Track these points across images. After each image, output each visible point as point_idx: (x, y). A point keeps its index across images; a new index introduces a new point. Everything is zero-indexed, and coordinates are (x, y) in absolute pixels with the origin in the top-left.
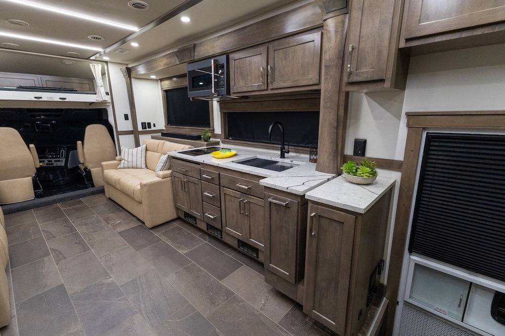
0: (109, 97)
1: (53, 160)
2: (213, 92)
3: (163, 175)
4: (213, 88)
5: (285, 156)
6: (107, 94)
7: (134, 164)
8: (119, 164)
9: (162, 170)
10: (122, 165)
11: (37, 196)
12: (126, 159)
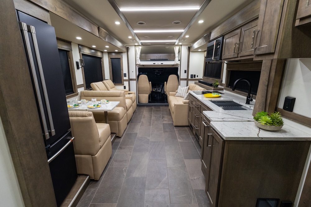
0: (179, 62)
1: (158, 89)
2: (213, 59)
3: (184, 102)
4: (213, 57)
5: (250, 103)
6: (179, 60)
7: (181, 95)
8: (176, 94)
9: (186, 99)
10: (176, 95)
11: (149, 102)
12: (179, 92)
